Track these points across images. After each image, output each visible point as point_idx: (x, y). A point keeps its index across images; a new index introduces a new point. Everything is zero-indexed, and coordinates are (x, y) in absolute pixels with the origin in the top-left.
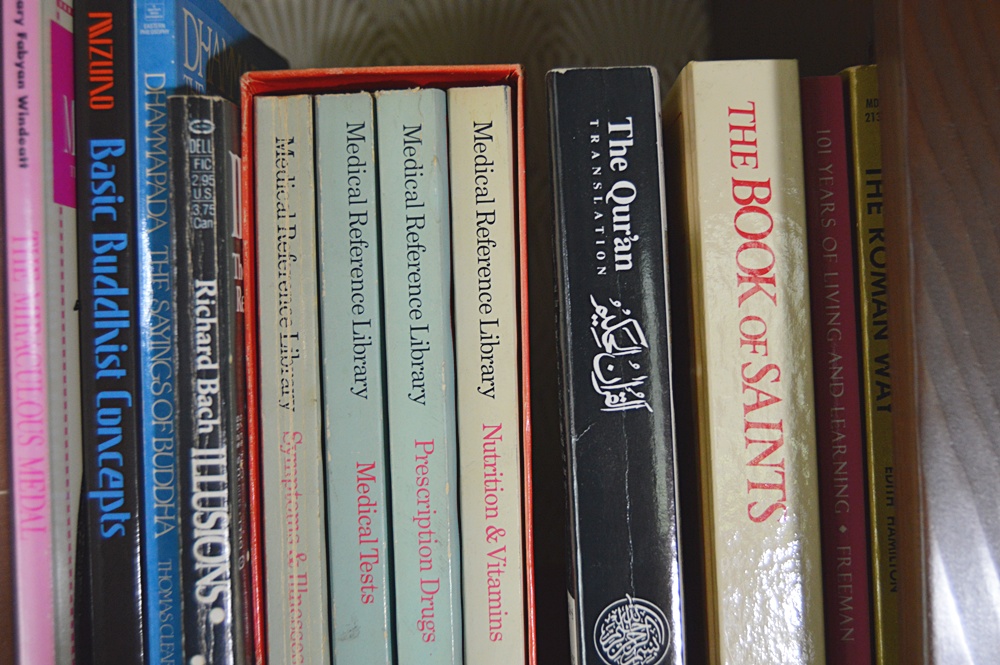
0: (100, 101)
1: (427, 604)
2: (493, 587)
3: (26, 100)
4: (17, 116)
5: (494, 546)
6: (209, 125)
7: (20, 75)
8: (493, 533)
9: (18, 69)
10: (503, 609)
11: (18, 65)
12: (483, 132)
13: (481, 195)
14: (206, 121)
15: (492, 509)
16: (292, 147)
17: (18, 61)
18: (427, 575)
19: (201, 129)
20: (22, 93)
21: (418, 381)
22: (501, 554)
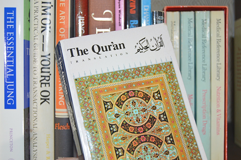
0: (133, 12)
1: (204, 126)
2: (218, 123)
3: (120, 11)
4: (119, 15)
5: (218, 114)
6: (162, 18)
7: (119, 5)
8: (218, 111)
9: (119, 4)
10: (220, 128)
11: (119, 3)
12: (218, 21)
13: (218, 35)
14: (162, 17)
15: (218, 105)
16: (175, 23)
17: (119, 2)
18: (204, 120)
19: (161, 18)
20: (120, 9)
21: (204, 77)
22: (220, 116)
